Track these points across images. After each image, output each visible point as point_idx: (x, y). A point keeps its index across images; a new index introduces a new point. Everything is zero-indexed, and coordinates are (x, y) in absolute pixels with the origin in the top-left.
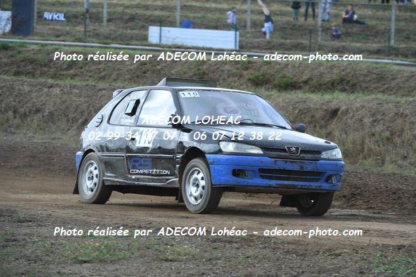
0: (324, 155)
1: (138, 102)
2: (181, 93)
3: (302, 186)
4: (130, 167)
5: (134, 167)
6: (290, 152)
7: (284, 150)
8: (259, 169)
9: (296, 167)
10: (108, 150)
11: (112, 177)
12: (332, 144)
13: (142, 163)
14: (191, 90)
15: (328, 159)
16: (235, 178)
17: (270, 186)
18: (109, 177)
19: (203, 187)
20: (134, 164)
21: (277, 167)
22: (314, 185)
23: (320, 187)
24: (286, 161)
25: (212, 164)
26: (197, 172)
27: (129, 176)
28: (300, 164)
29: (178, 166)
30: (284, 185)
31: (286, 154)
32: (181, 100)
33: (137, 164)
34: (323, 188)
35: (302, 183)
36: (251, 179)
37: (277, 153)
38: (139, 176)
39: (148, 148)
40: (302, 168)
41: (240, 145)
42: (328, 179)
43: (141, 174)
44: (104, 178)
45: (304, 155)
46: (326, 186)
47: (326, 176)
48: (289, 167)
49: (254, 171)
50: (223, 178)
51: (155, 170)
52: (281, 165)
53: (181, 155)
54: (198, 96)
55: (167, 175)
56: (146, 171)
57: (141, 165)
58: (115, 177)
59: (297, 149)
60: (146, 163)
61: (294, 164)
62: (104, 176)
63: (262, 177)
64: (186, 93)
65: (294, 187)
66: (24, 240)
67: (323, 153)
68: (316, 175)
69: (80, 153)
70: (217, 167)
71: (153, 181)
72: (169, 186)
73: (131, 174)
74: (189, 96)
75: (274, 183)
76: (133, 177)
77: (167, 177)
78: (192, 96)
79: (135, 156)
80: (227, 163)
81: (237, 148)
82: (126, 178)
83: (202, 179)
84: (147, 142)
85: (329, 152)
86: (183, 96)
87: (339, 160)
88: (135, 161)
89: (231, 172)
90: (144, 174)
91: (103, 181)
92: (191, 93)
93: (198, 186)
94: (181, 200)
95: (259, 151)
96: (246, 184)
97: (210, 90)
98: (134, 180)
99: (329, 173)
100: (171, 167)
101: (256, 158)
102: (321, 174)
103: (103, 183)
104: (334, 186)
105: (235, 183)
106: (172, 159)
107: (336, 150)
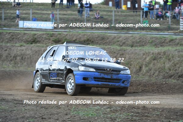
0: (122, 72)
2: (69, 47)
3: (111, 84)
4: (50, 77)
6: (107, 71)
7: (105, 70)
8: (94, 77)
9: (109, 77)
10: (43, 70)
11: (44, 81)
12: (127, 68)
15: (124, 74)
16: (84, 81)
17: (98, 84)
18: (43, 81)
19: (73, 86)
20: (51, 75)
21: (101, 77)
22: (117, 84)
23: (120, 85)
24: (105, 75)
25: (76, 75)
26: (71, 79)
28: (111, 76)
30: (104, 84)
31: (105, 71)
32: (69, 50)
35: (112, 83)
36: (91, 81)
37: (101, 71)
38: (53, 80)
39: (56, 69)
40: (112, 77)
41: (86, 67)
42: (123, 82)
45: (113, 72)
46: (122, 85)
47: (122, 81)
48: (106, 76)
49: (92, 78)
52: (103, 75)
53: (66, 72)
54: (76, 48)
55: (61, 80)
56: (55, 78)
57: (53, 76)
59: (110, 69)
60: (55, 75)
61: (108, 76)
63: (95, 81)
64: (71, 47)
68: (118, 80)
71: (57, 82)
72: (62, 84)
74: (72, 48)
75: (100, 83)
76: (51, 81)
77: (62, 81)
78: (73, 48)
80: (80, 75)
81: (85, 69)
82: (49, 81)
83: (73, 83)
85: (125, 71)
86: (69, 48)
87: (129, 74)
89: (82, 78)
90: (54, 80)
92: (73, 47)
93: (71, 84)
94: (65, 90)
95: (95, 71)
96: (88, 83)
97: (81, 46)
99: (124, 80)
100: (63, 76)
101: (92, 73)
102: (120, 80)
103: (42, 83)
104: (126, 85)
105: (84, 83)
106: (63, 73)
107: (128, 70)
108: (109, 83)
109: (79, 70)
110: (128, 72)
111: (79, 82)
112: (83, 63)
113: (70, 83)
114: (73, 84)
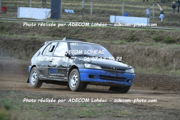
0: (127, 71)
1: (54, 47)
2: (71, 43)
3: (117, 83)
4: (49, 73)
5: (51, 73)
6: (113, 69)
7: (110, 68)
8: (100, 75)
9: (115, 75)
11: (42, 76)
12: (131, 67)
13: (54, 71)
14: (75, 42)
15: (128, 73)
16: (90, 78)
17: (104, 82)
18: (41, 76)
19: (77, 81)
20: (51, 71)
21: (107, 75)
22: (122, 83)
23: (124, 84)
24: (111, 73)
25: (81, 72)
26: (75, 74)
27: (49, 76)
29: (68, 73)
30: (109, 82)
31: (111, 70)
32: (71, 46)
33: (52, 72)
34: (125, 84)
35: (117, 82)
36: (96, 79)
37: (107, 69)
38: (53, 77)
40: (117, 76)
41: (92, 65)
42: (128, 81)
43: (53, 76)
44: (39, 77)
45: (118, 71)
46: (127, 84)
48: (112, 75)
49: (97, 76)
50: (85, 78)
51: (59, 74)
52: (108, 74)
53: (69, 68)
54: (78, 45)
55: (64, 76)
56: (56, 75)
57: (53, 72)
58: (43, 77)
59: (116, 68)
60: (56, 71)
61: (114, 74)
62: (39, 76)
63: (101, 79)
64: (73, 43)
65: (114, 83)
66: (56, 108)
67: (126, 70)
68: (123, 79)
69: (30, 67)
70: (83, 74)
71: (58, 78)
72: (64, 81)
73: (50, 76)
74: (74, 45)
75: (105, 81)
76: (51, 77)
77: (64, 77)
79: (52, 68)
80: (87, 72)
81: (91, 66)
82: (48, 77)
83: (77, 78)
84: (56, 63)
85: (129, 70)
86: (71, 45)
87: (133, 73)
88: (51, 70)
89: (88, 76)
90: (55, 76)
91: (39, 78)
92: (75, 44)
93: (75, 80)
95: (101, 68)
96: (94, 81)
97: (83, 43)
98: (51, 78)
99: (128, 78)
100: (65, 73)
101: (98, 71)
102: (125, 79)
103: (39, 79)
104: (130, 84)
105: (90, 80)
106: (66, 70)
107: (132, 69)
108: (114, 82)
109: (85, 67)
110: (132, 71)
111: (84, 80)
112: (89, 61)
113: (73, 79)
114: (77, 80)
